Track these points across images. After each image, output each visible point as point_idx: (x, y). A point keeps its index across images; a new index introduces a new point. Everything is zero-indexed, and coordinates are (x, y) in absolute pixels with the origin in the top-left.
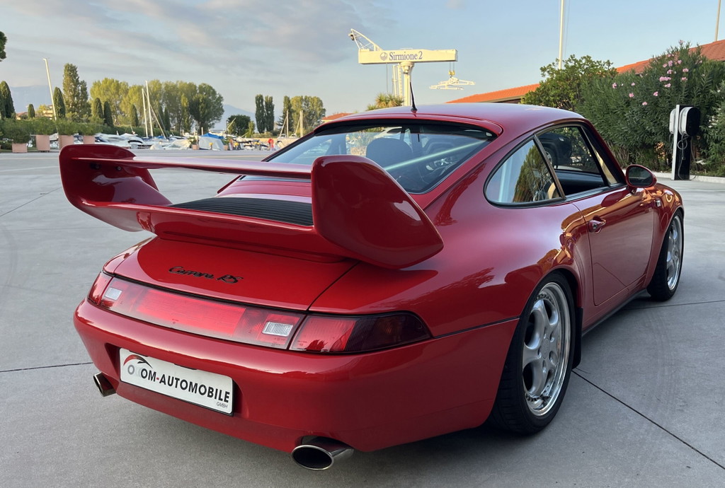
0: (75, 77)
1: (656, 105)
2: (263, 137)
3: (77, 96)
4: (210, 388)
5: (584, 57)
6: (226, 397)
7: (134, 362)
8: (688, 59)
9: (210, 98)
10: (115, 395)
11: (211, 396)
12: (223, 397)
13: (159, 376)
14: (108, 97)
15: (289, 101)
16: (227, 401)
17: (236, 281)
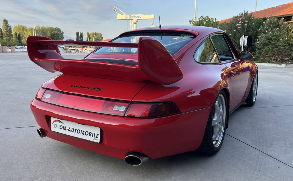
0: (7, 24)
1: (235, 35)
2: (79, 48)
3: (8, 31)
4: (90, 133)
5: (206, 17)
6: (97, 136)
7: (57, 123)
8: (247, 18)
9: (59, 33)
10: (47, 137)
11: (91, 136)
12: (96, 136)
13: (68, 128)
14: (19, 32)
15: (89, 34)
16: (98, 138)
17: (100, 90)
